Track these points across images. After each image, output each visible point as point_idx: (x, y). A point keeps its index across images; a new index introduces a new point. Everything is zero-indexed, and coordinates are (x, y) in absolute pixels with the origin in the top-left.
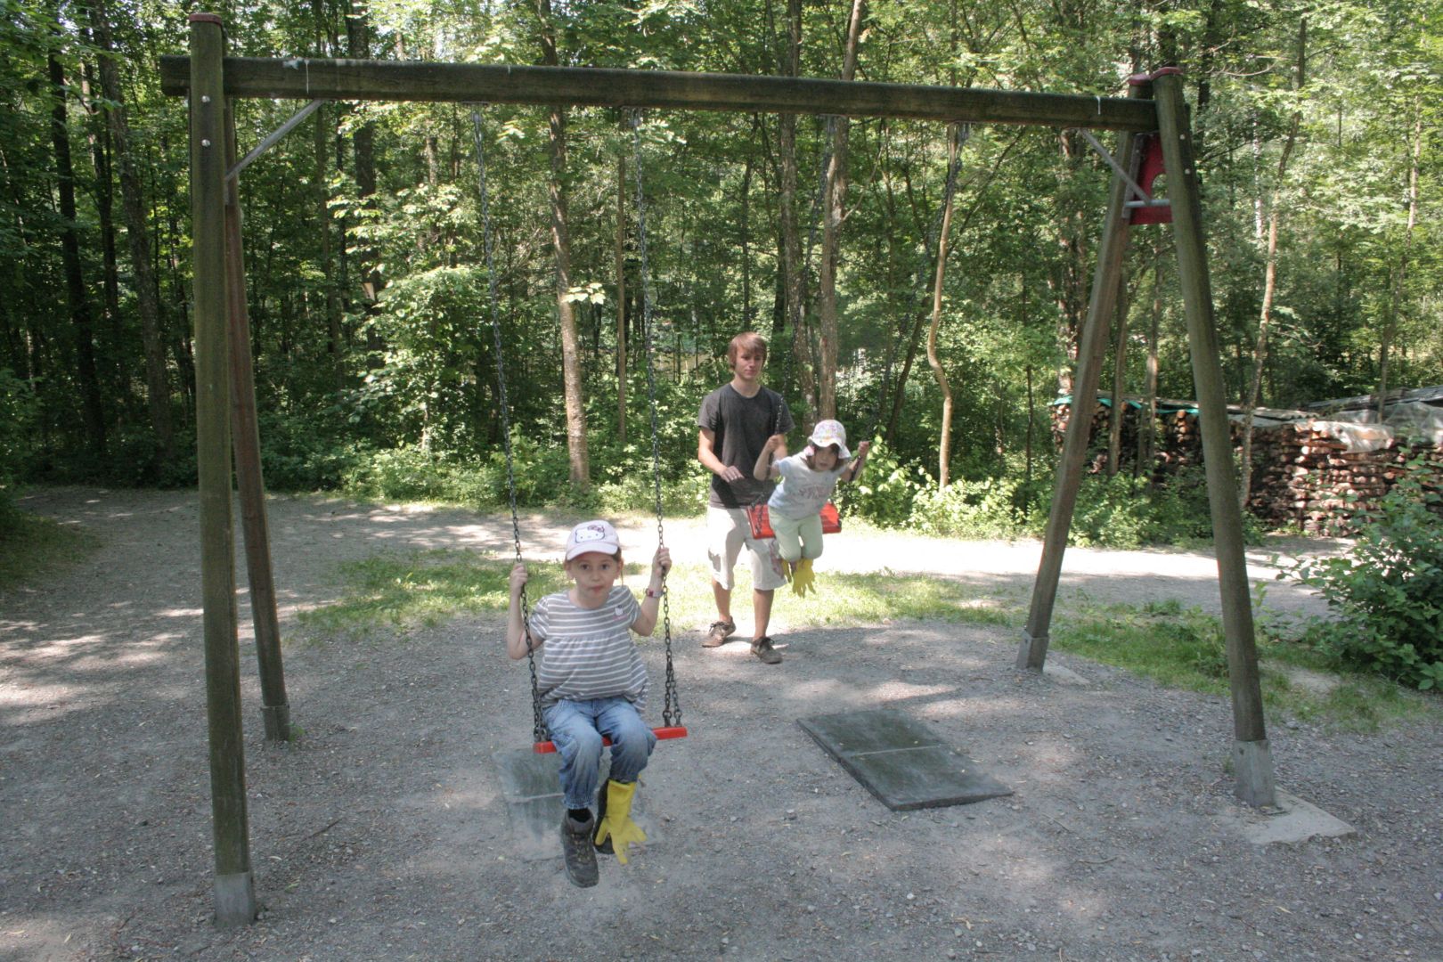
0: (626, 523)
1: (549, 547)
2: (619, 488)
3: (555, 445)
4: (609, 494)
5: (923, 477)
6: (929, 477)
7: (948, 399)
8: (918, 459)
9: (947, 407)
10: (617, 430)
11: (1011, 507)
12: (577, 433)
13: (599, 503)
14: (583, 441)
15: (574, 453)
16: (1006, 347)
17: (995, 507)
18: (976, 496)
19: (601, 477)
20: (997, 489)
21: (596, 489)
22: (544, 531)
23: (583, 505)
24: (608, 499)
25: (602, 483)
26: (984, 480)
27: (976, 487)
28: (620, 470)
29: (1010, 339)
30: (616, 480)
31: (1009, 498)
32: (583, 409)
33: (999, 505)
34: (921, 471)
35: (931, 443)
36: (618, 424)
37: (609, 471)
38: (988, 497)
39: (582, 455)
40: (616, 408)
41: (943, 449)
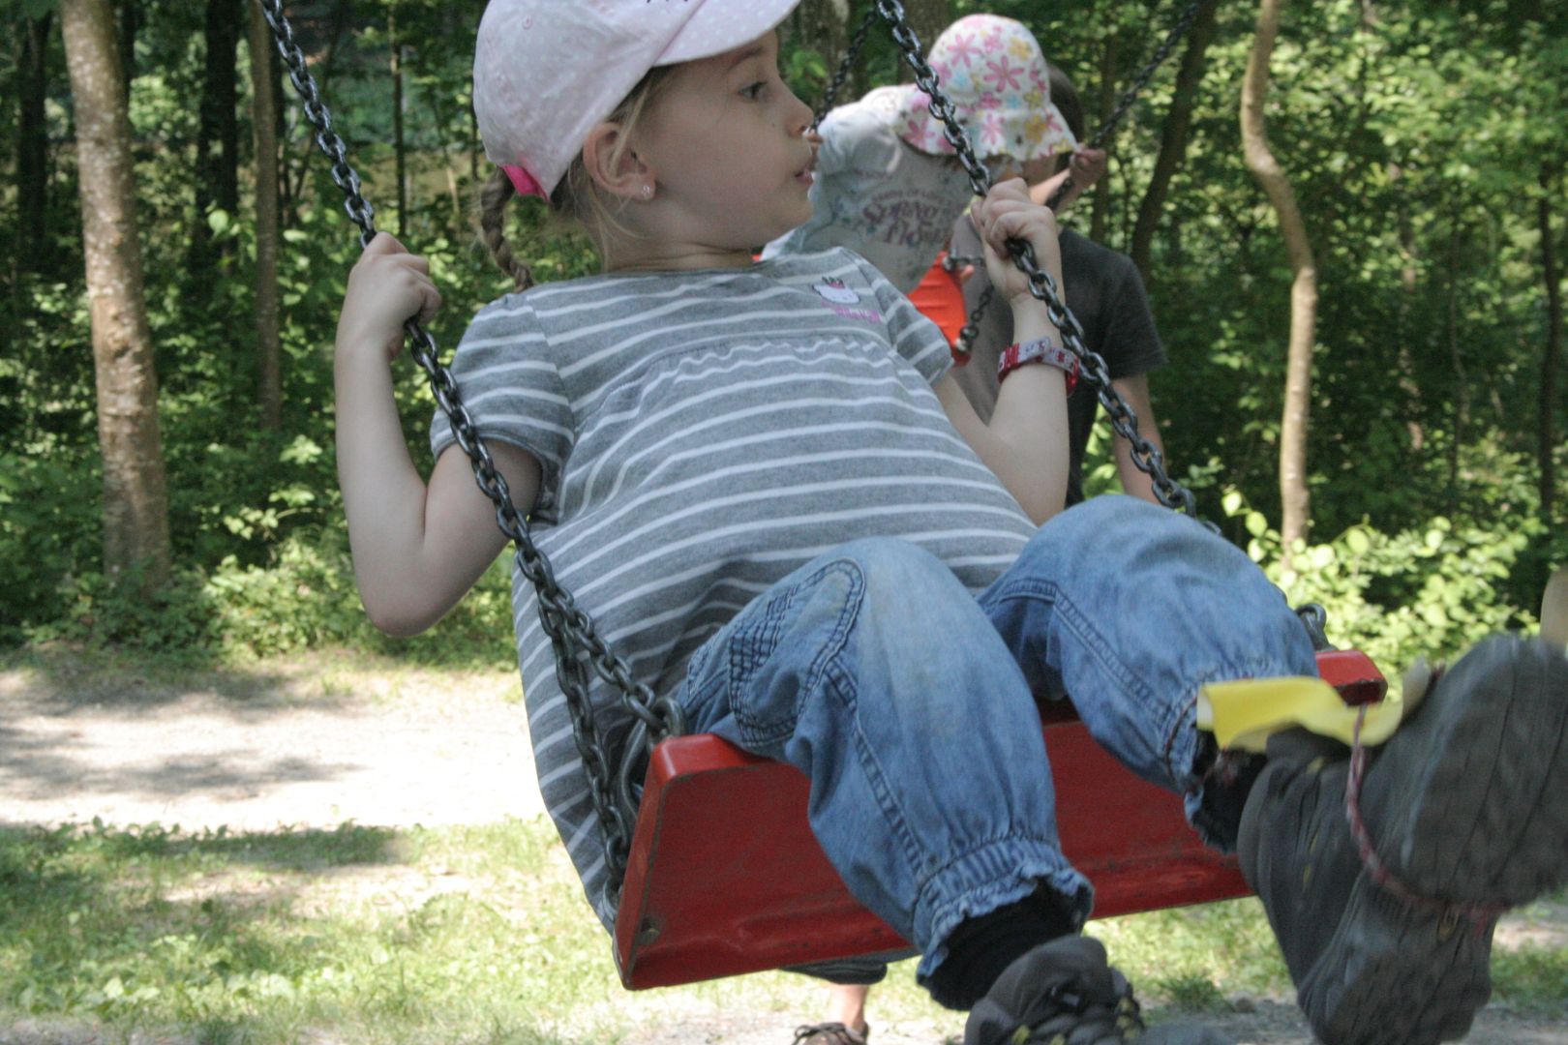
0: (302, 690)
1: (63, 779)
2: (272, 578)
3: (44, 444)
4: (235, 598)
5: (1241, 519)
6: (1256, 522)
7: (1306, 273)
8: (1214, 464)
9: (1302, 300)
10: (255, 391)
11: (1503, 613)
12: (128, 405)
13: (203, 624)
14: (147, 430)
15: (121, 465)
16: (1484, 101)
17: (1459, 613)
18: (1399, 578)
19: (209, 544)
20: (1462, 554)
21: (195, 587)
22: (40, 726)
23: (153, 637)
24: (235, 614)
25: (212, 566)
26: (1421, 527)
27: (1400, 551)
28: (270, 519)
29: (1507, 77)
30: (257, 552)
31: (1496, 582)
32: (145, 330)
33: (1467, 604)
34: (1232, 502)
35: (1249, 415)
36: (257, 375)
37: (235, 525)
38: (1435, 582)
39: (146, 475)
40: (248, 319)
41: (1291, 430)
